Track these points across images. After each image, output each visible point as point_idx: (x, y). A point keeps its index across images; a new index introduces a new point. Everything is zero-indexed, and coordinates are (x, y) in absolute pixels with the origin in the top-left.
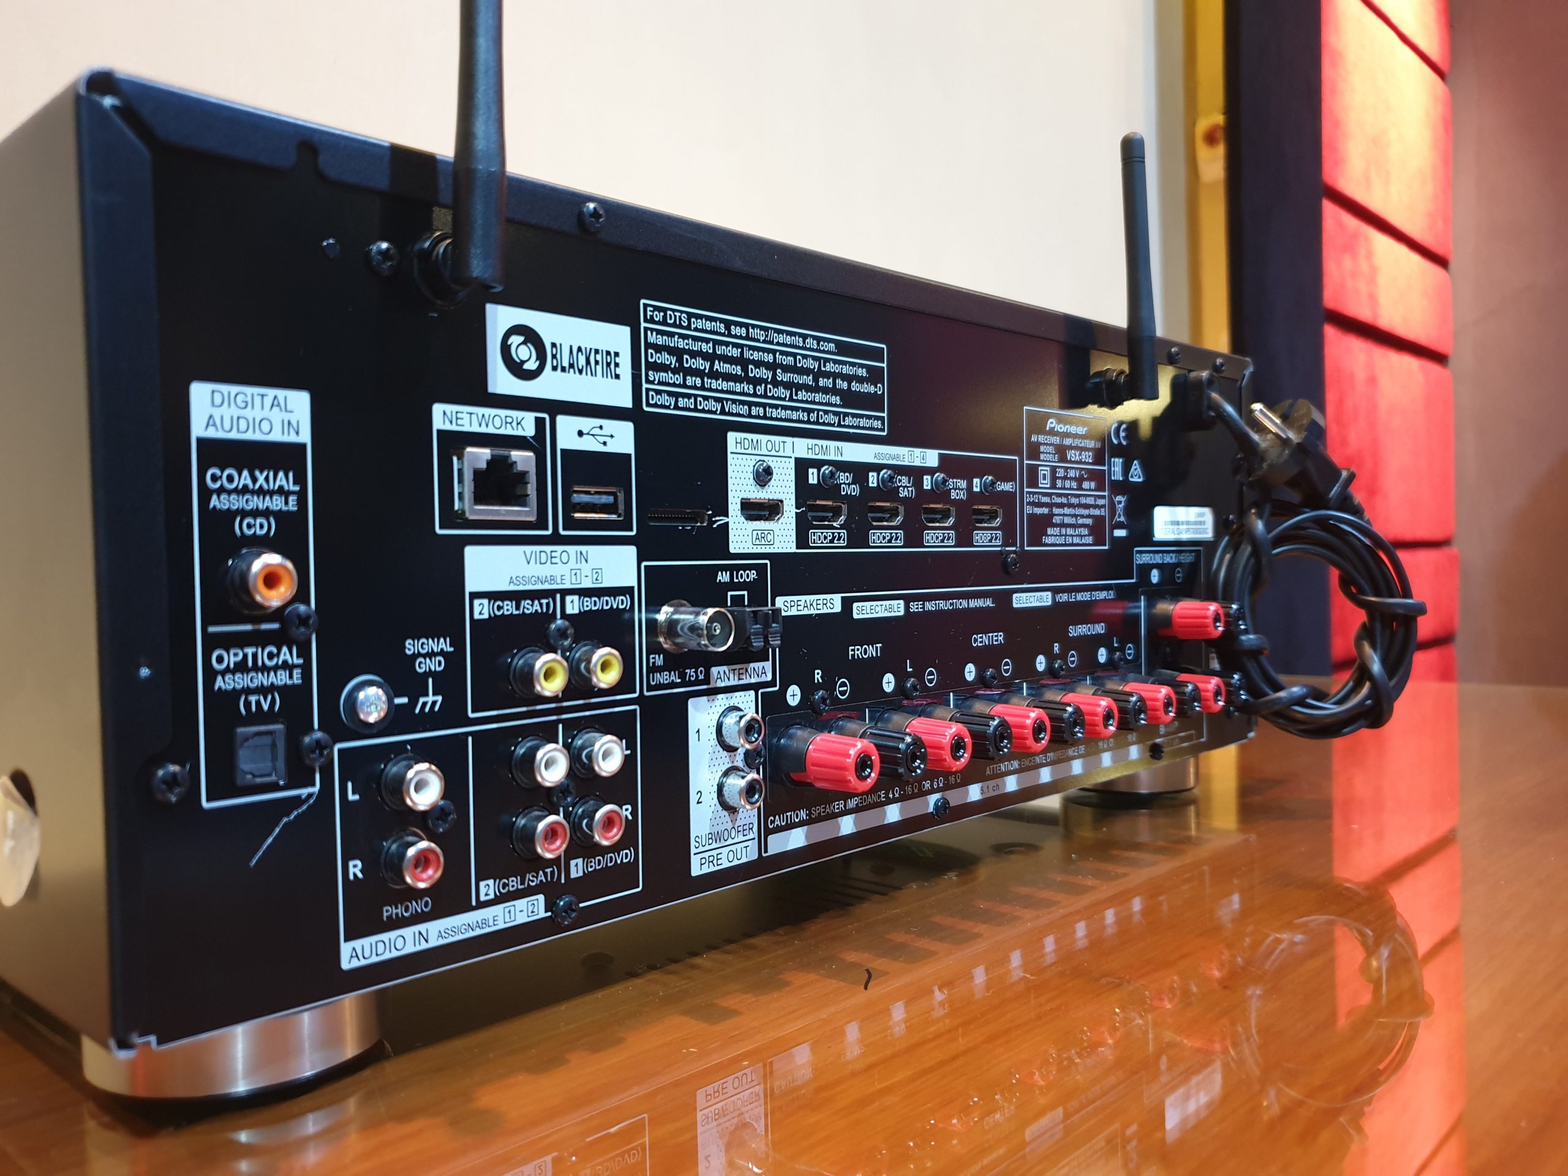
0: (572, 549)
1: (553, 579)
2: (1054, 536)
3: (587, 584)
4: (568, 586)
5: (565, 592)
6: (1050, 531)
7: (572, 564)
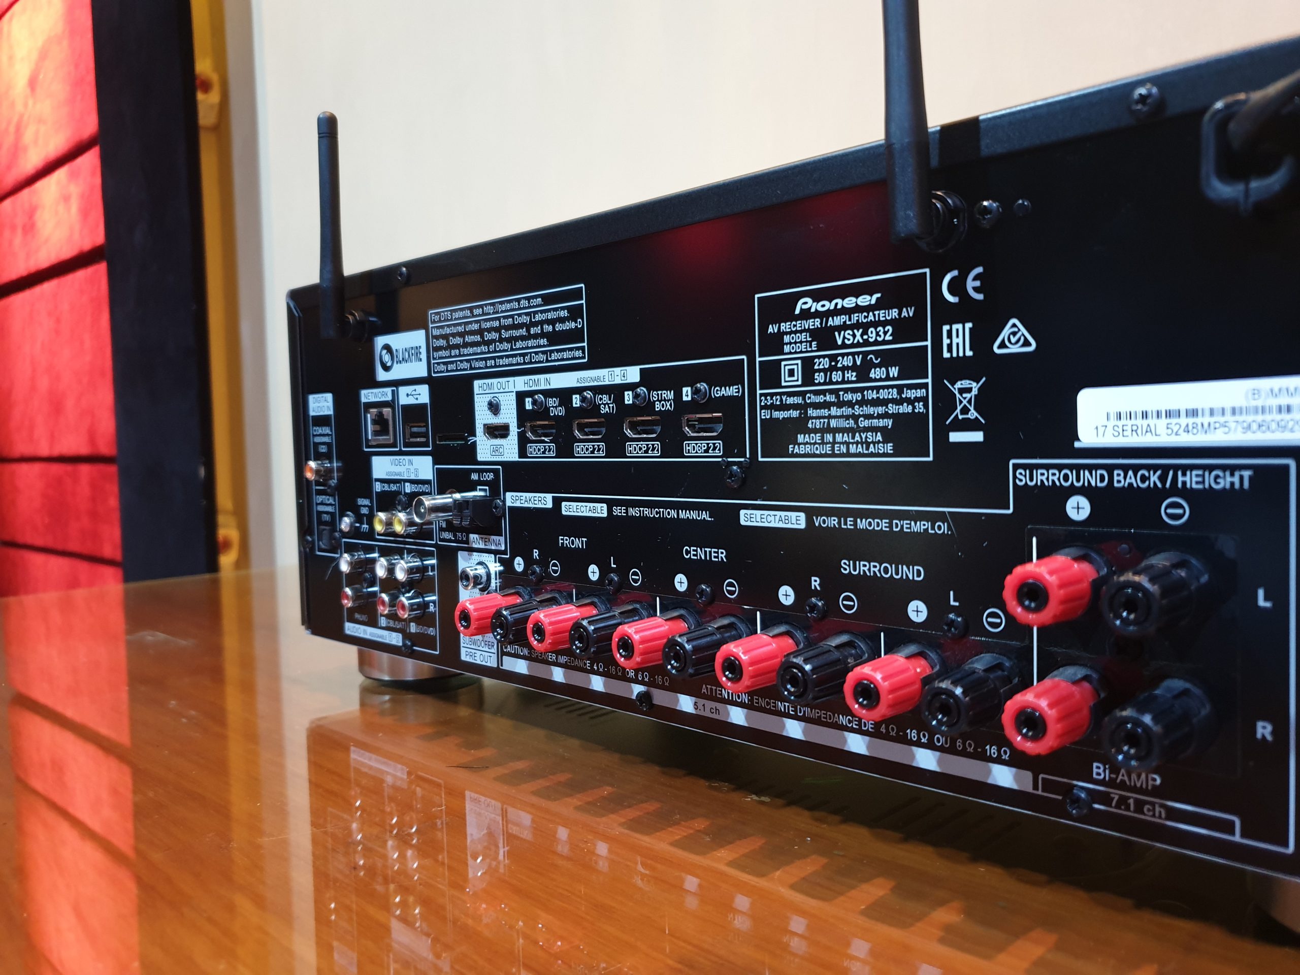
0: (407, 458)
1: (399, 474)
2: (811, 444)
3: (413, 477)
4: (406, 478)
5: (406, 481)
6: (800, 438)
7: (407, 466)
